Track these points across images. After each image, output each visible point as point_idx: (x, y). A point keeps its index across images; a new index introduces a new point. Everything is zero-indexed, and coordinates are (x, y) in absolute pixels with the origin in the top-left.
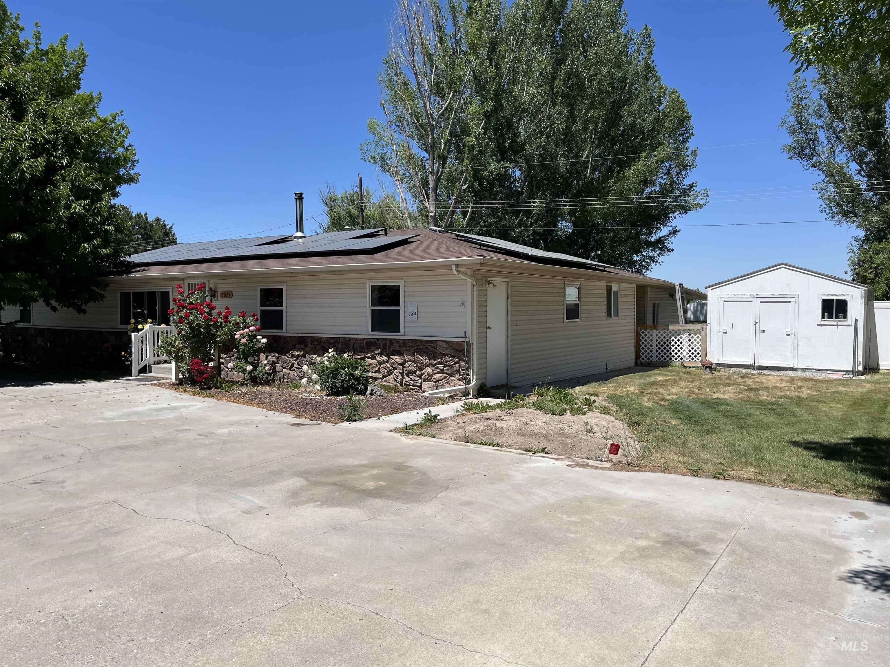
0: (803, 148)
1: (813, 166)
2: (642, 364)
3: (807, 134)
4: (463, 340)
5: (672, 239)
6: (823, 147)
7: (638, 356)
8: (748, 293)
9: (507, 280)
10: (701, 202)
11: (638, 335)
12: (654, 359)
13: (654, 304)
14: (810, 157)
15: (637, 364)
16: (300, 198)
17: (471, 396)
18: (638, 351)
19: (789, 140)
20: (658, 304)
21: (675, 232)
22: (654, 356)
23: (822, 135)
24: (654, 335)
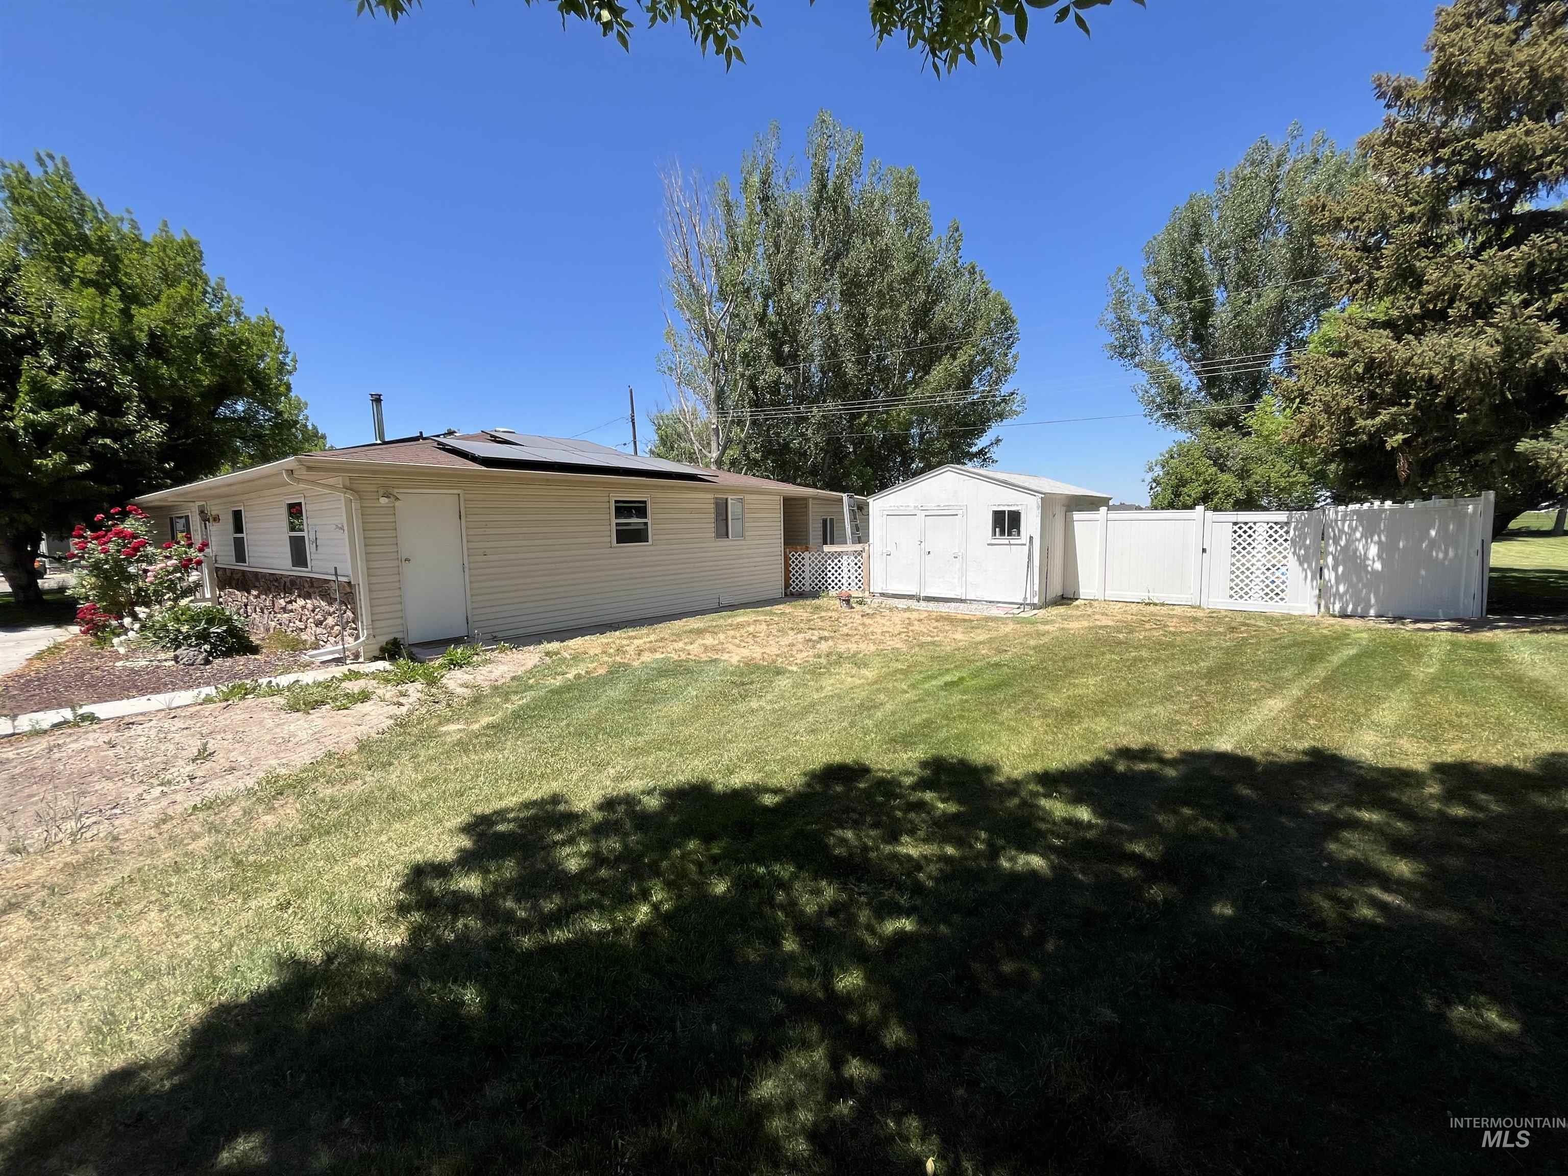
0: (1125, 347)
1: (1136, 366)
2: (792, 594)
3: (1129, 331)
4: (334, 578)
5: (994, 449)
6: (1146, 348)
7: (787, 585)
8: (912, 505)
9: (456, 491)
10: (1018, 409)
11: (787, 559)
12: (807, 588)
13: (825, 521)
14: (1133, 355)
15: (786, 595)
16: (377, 400)
17: (361, 660)
18: (787, 579)
19: (1112, 339)
20: (832, 520)
21: (998, 441)
22: (807, 584)
23: (1145, 332)
24: (807, 559)
